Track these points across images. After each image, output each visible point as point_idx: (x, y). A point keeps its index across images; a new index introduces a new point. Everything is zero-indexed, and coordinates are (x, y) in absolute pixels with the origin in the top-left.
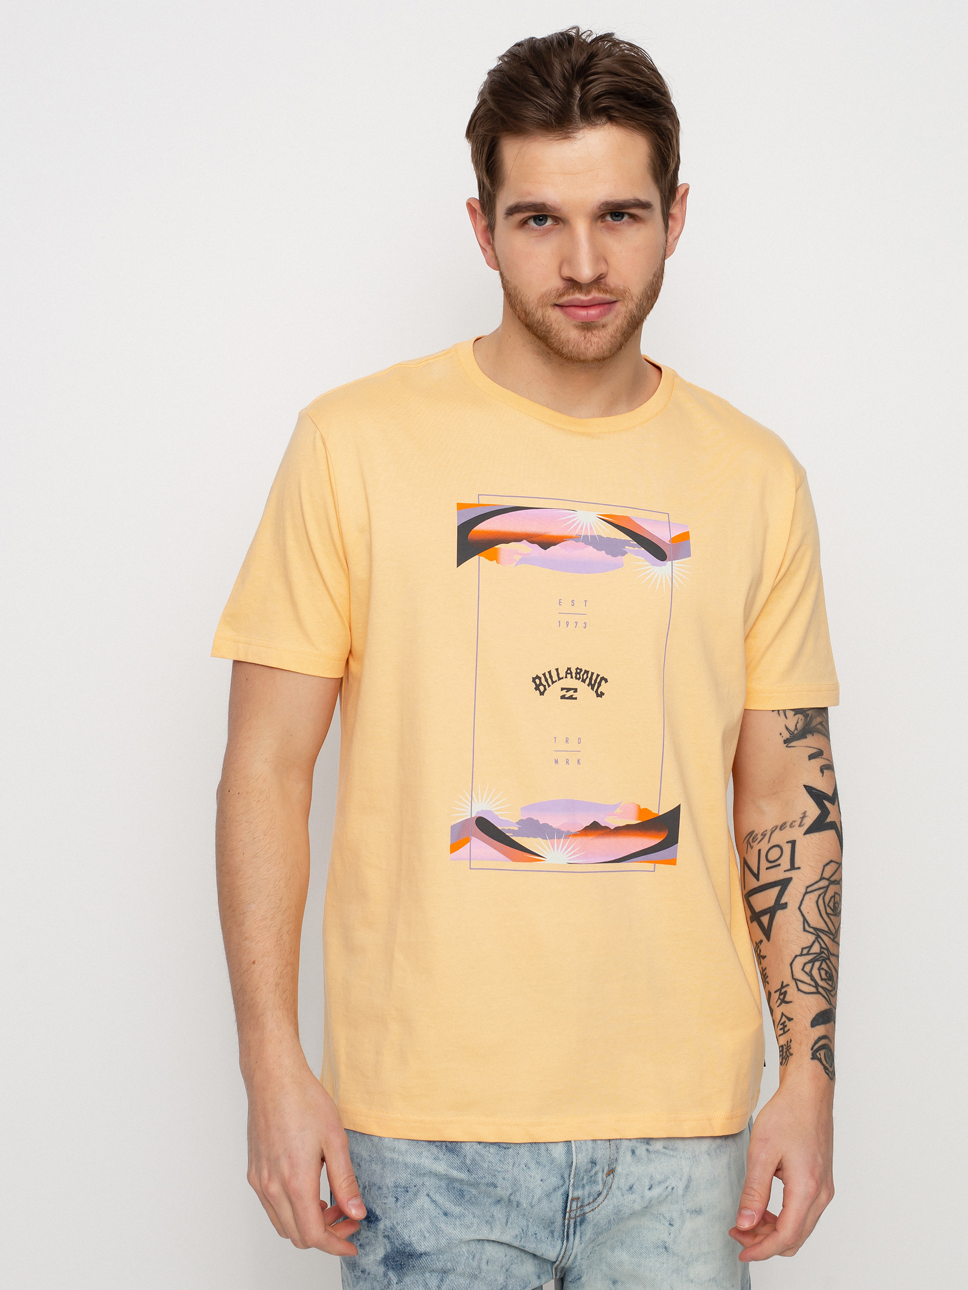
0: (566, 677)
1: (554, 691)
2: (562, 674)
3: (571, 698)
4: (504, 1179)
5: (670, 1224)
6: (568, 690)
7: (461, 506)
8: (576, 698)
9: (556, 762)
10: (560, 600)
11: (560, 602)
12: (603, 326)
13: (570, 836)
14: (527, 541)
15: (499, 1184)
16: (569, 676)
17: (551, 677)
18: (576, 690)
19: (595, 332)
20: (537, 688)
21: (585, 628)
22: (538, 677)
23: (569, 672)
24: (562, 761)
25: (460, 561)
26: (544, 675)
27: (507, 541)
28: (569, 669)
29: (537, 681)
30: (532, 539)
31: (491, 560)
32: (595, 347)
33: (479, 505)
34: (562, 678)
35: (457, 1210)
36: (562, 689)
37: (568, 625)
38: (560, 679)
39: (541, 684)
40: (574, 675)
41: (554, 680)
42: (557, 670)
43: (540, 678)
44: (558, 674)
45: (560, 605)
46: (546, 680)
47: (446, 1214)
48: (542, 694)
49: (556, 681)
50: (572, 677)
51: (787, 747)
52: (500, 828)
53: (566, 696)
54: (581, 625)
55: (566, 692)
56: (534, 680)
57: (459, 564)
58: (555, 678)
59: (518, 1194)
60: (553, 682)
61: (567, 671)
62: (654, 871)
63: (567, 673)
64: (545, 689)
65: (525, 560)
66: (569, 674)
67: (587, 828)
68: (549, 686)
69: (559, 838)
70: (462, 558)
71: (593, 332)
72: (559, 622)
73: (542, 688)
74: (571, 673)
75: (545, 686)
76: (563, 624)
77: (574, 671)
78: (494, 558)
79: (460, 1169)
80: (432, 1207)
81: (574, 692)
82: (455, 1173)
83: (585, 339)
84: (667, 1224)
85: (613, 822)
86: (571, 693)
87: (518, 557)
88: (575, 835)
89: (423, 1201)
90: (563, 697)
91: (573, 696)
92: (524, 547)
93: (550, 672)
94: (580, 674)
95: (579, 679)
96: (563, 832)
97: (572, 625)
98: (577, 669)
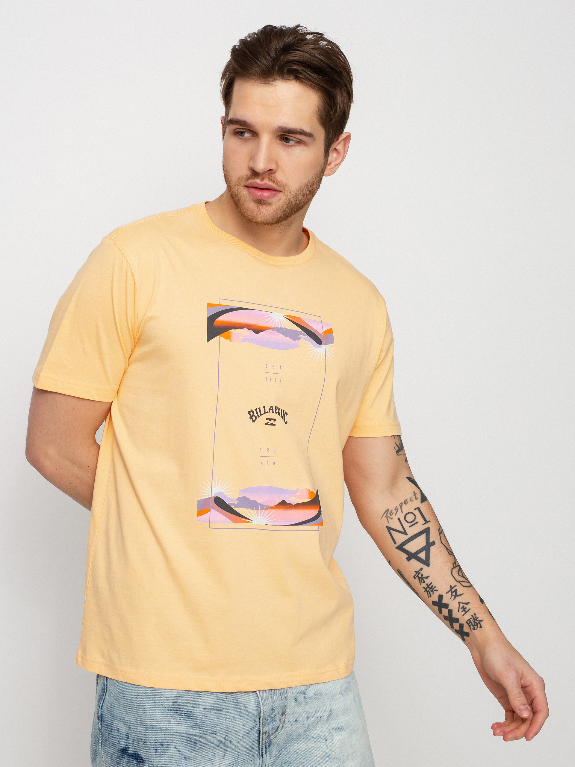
0: (269, 412)
1: (262, 420)
2: (267, 410)
3: (272, 424)
4: (220, 728)
6: (270, 420)
7: (209, 305)
8: (275, 425)
9: (262, 463)
10: (266, 364)
11: (266, 366)
12: (269, 204)
13: (268, 508)
14: (247, 328)
16: (271, 411)
17: (260, 411)
18: (275, 420)
19: (264, 206)
20: (251, 418)
21: (280, 382)
22: (252, 411)
23: (271, 409)
24: (265, 463)
25: (209, 339)
26: (256, 410)
28: (272, 407)
29: (251, 414)
30: (250, 327)
31: (227, 339)
32: (262, 215)
33: (219, 305)
34: (267, 412)
36: (267, 419)
37: (271, 380)
38: (265, 413)
39: (253, 415)
40: (274, 411)
41: (262, 413)
42: (264, 407)
43: (253, 412)
44: (265, 410)
45: (266, 367)
46: (257, 413)
48: (254, 421)
49: (263, 414)
50: (273, 412)
51: (398, 455)
52: (228, 503)
53: (269, 423)
54: (278, 380)
55: (269, 421)
56: (249, 413)
57: (208, 341)
58: (263, 412)
59: (230, 735)
60: (261, 415)
61: (270, 408)
63: (270, 409)
64: (256, 419)
65: (246, 340)
66: (271, 410)
67: (279, 504)
68: (259, 417)
69: (262, 509)
70: (210, 337)
71: (263, 206)
72: (266, 378)
73: (254, 418)
74: (273, 410)
75: (256, 417)
76: (268, 380)
77: (274, 408)
78: (228, 337)
81: (274, 421)
83: (257, 209)
85: (294, 501)
86: (272, 421)
87: (242, 338)
88: (272, 508)
90: (267, 424)
91: (273, 424)
92: (245, 331)
93: (259, 409)
94: (277, 410)
95: (277, 413)
96: (264, 506)
97: (273, 380)
98: (276, 407)
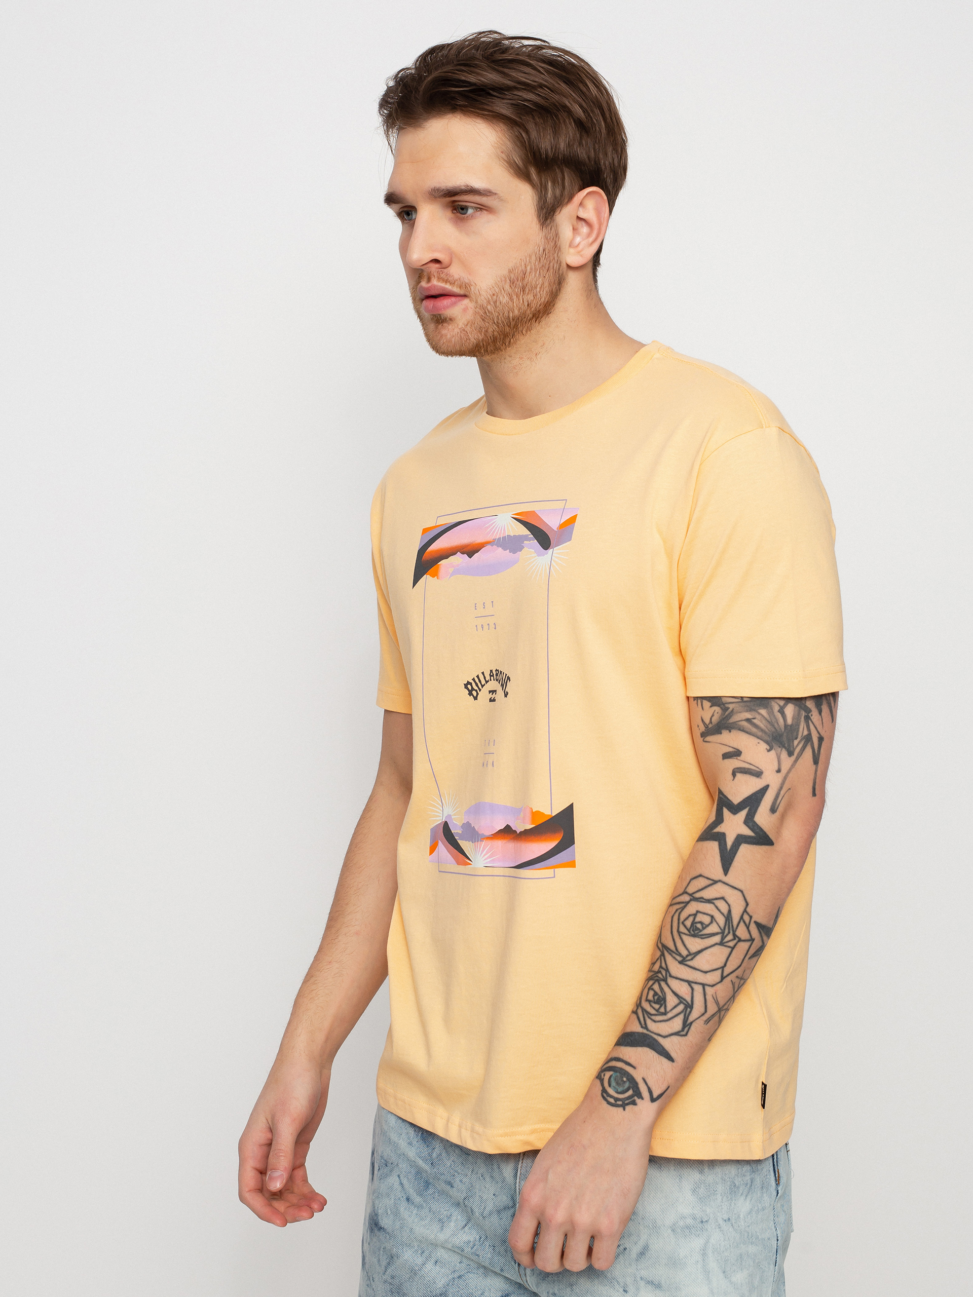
0: (491, 680)
1: (484, 694)
2: (488, 678)
4: (461, 1181)
5: (624, 1291)
6: (493, 692)
7: (424, 530)
10: (476, 604)
11: (476, 606)
12: (451, 320)
14: (460, 552)
15: (455, 1186)
16: (492, 678)
17: (480, 681)
18: (496, 692)
20: (470, 694)
21: (494, 628)
22: (469, 683)
24: (488, 764)
25: (415, 583)
26: (474, 679)
27: (446, 556)
29: (469, 686)
30: (464, 549)
31: (434, 576)
32: (444, 339)
33: (436, 527)
34: (488, 681)
35: (417, 1199)
36: (490, 692)
37: (483, 628)
38: (487, 682)
39: (473, 689)
40: (495, 677)
41: (483, 684)
42: (483, 673)
43: (471, 684)
44: (485, 678)
45: (476, 609)
46: (477, 685)
47: (408, 1199)
48: (476, 698)
50: (494, 679)
51: (703, 741)
52: (454, 832)
53: (491, 697)
54: (491, 626)
55: (492, 694)
56: (466, 686)
57: (414, 586)
58: (483, 682)
59: (471, 1200)
60: (483, 686)
61: (490, 673)
62: (554, 877)
63: (490, 676)
64: (477, 694)
65: (457, 571)
67: (502, 831)
68: (480, 690)
70: (416, 579)
71: (443, 324)
72: (476, 626)
73: (474, 693)
74: (493, 675)
75: (476, 691)
76: (479, 627)
77: (495, 673)
78: (436, 574)
79: (424, 1160)
80: (400, 1188)
81: (495, 694)
82: (421, 1163)
83: (436, 331)
84: (621, 1290)
85: (518, 826)
87: (451, 570)
89: (393, 1180)
91: (495, 698)
92: (457, 558)
93: (478, 677)
94: (498, 675)
95: (497, 680)
97: (486, 627)
98: (496, 670)
